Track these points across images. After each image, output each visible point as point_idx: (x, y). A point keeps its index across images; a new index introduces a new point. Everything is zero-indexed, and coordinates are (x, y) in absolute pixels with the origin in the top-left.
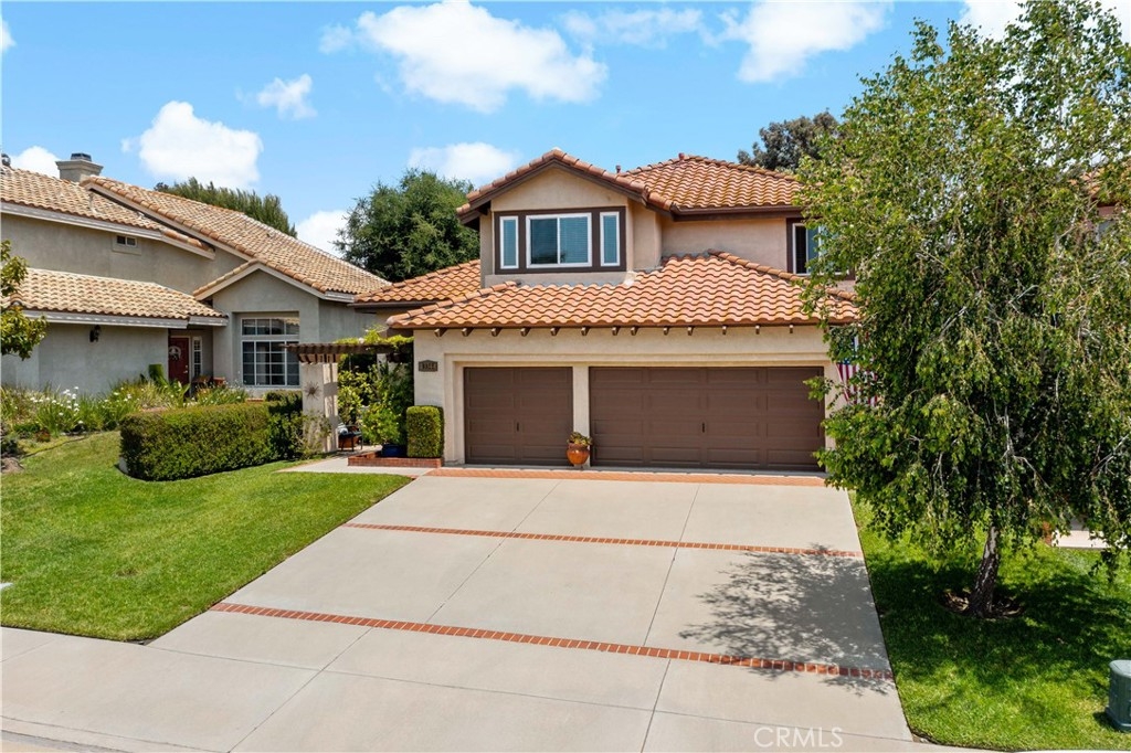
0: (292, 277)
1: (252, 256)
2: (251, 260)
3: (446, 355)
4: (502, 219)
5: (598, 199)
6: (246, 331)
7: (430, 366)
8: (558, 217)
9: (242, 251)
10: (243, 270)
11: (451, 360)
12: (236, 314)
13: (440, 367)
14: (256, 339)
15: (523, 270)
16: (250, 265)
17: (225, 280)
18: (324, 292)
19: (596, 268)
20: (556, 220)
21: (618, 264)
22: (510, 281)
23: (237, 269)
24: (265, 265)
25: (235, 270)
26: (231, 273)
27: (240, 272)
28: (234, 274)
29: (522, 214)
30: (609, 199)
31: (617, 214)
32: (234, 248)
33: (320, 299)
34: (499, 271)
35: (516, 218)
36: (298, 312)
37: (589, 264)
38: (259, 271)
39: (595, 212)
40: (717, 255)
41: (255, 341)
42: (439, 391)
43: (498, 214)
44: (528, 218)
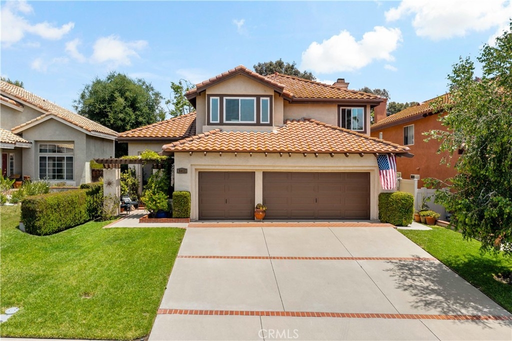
0: (71, 123)
1: (47, 111)
2: (47, 113)
3: (191, 165)
4: (211, 98)
5: (260, 91)
6: (41, 151)
7: (183, 171)
8: (240, 98)
9: (41, 108)
10: (42, 118)
11: (194, 168)
12: (36, 142)
13: (189, 171)
14: (47, 155)
15: (221, 123)
16: (47, 115)
17: (31, 123)
18: (90, 131)
19: (258, 124)
20: (239, 100)
21: (269, 122)
22: (217, 128)
23: (40, 117)
24: (56, 116)
25: (38, 118)
26: (35, 119)
27: (40, 119)
28: (37, 120)
29: (221, 96)
30: (265, 91)
31: (268, 99)
32: (37, 106)
33: (87, 135)
34: (209, 124)
35: (218, 98)
36: (74, 141)
37: (255, 122)
38: (52, 118)
39: (258, 97)
40: (309, 120)
41: (47, 156)
43: (209, 96)
44: (225, 98)
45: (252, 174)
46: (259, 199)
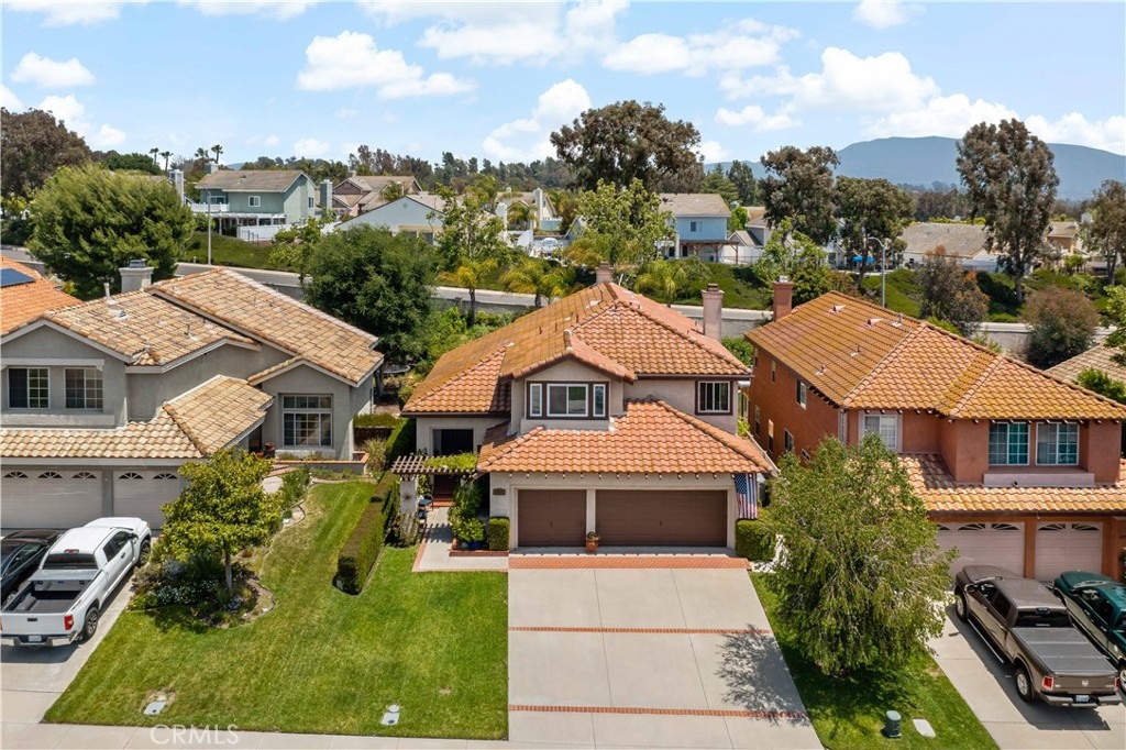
0: (330, 371)
1: (296, 353)
2: (296, 356)
3: (510, 485)
4: (532, 385)
5: (593, 377)
6: (286, 406)
8: (567, 385)
10: (290, 364)
11: (513, 488)
13: (507, 492)
14: (295, 411)
15: (544, 417)
16: (297, 360)
18: (356, 383)
19: (591, 417)
20: (565, 388)
21: (604, 415)
22: (539, 423)
23: (286, 363)
24: (309, 361)
25: (284, 364)
26: (280, 366)
27: (288, 365)
28: (285, 367)
29: (544, 384)
30: (599, 377)
31: (604, 386)
32: (280, 345)
33: (350, 387)
34: (529, 418)
35: (540, 385)
36: (332, 394)
37: (587, 415)
38: (304, 366)
39: (591, 384)
40: (656, 402)
41: (295, 413)
42: (505, 507)
43: (529, 383)
44: (549, 385)
45: (584, 492)
46: (591, 526)
